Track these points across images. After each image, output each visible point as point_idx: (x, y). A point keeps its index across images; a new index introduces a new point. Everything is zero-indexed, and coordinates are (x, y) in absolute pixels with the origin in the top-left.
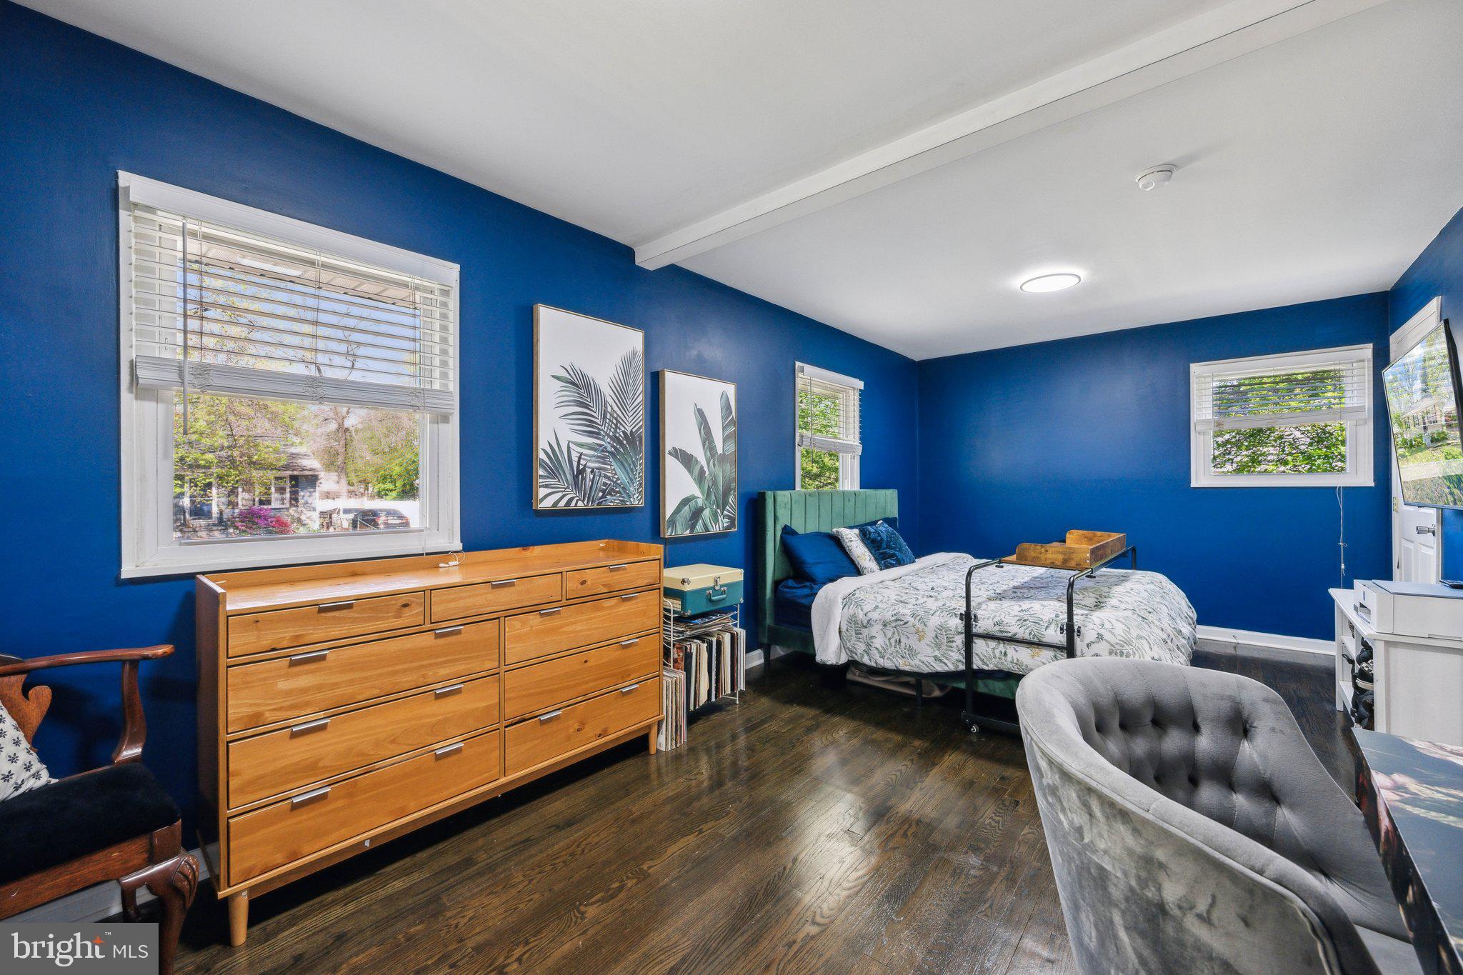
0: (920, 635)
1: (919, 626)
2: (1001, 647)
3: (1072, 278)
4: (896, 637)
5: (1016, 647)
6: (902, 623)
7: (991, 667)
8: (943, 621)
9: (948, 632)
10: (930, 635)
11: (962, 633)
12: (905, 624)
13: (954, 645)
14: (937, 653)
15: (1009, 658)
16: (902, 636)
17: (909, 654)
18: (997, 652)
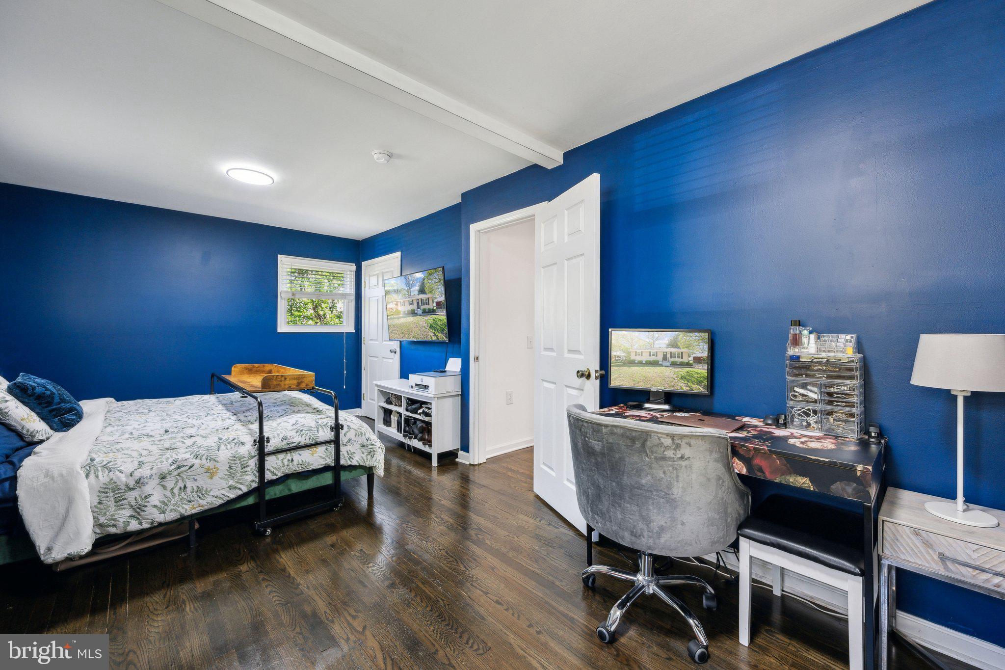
0: (211, 473)
1: (209, 464)
2: (289, 456)
3: (270, 179)
4: (181, 484)
5: (299, 452)
6: (186, 468)
7: (280, 475)
8: (233, 452)
9: (243, 460)
10: (223, 469)
11: (255, 456)
12: (191, 467)
13: (248, 469)
14: (231, 482)
15: (295, 462)
16: (187, 480)
17: (198, 496)
18: (286, 462)
